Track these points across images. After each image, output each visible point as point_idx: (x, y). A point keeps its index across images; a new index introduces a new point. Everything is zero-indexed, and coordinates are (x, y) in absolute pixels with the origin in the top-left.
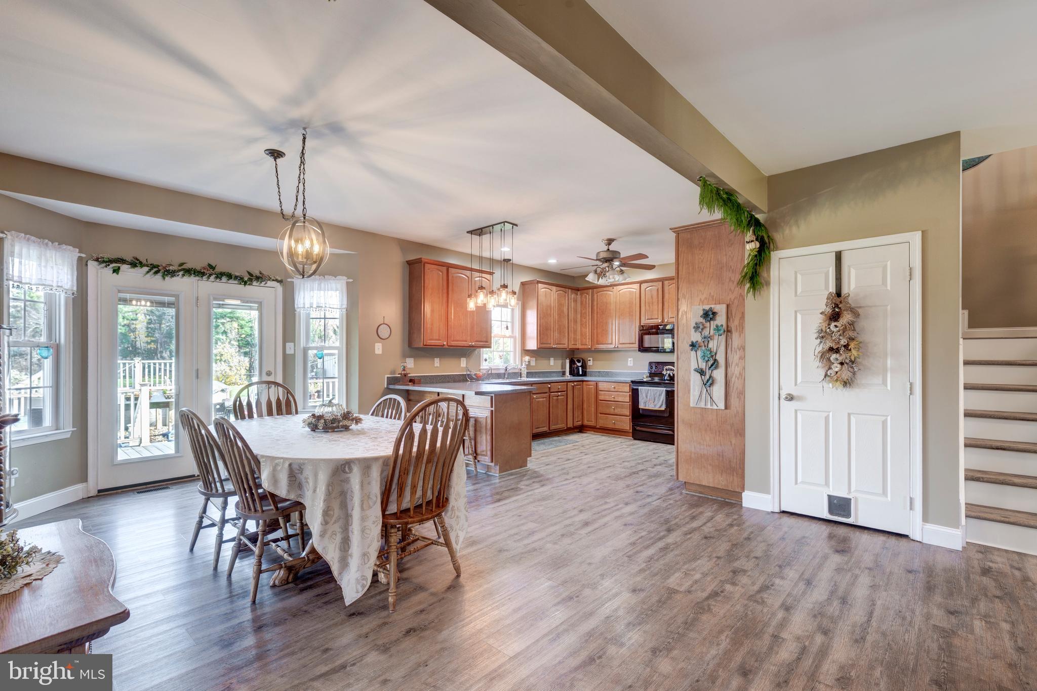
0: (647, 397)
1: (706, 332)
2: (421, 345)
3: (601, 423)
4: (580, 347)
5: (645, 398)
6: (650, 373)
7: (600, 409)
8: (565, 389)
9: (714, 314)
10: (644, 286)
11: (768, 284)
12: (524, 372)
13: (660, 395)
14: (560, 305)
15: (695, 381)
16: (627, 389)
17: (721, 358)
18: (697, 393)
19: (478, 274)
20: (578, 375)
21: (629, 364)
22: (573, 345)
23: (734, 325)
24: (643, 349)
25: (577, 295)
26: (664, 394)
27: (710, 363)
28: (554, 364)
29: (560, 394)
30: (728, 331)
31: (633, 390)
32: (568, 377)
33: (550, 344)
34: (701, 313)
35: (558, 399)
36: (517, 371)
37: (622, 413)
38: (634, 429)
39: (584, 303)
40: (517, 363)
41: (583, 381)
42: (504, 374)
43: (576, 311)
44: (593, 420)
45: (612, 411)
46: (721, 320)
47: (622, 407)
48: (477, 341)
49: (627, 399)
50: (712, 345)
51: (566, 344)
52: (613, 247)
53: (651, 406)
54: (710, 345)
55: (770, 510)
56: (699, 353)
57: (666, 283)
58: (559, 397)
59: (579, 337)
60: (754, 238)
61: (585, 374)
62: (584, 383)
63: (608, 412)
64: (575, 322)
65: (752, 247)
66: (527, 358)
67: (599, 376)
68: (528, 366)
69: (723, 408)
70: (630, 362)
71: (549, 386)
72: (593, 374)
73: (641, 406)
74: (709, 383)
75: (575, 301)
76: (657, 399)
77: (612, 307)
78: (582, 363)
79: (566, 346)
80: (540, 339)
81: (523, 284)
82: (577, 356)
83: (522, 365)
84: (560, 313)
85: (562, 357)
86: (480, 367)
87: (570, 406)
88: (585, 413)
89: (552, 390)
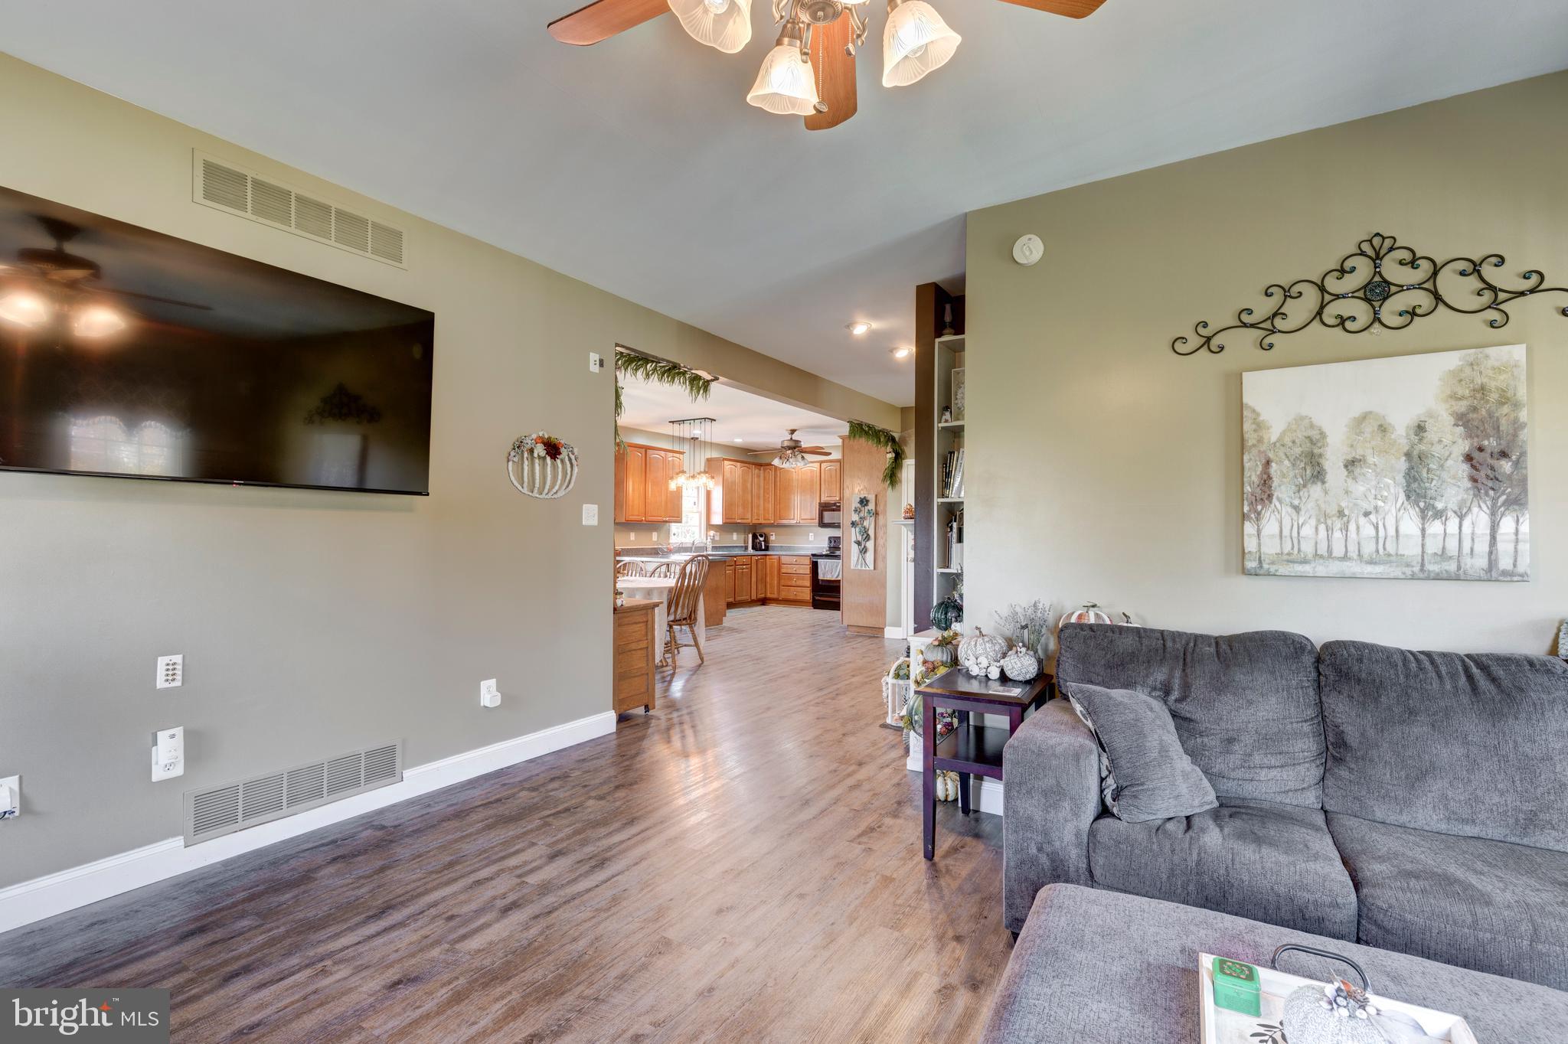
0: (825, 568)
1: (862, 515)
2: (624, 521)
3: (783, 595)
4: (763, 522)
5: (823, 570)
6: (830, 547)
7: (783, 582)
8: (750, 563)
9: (867, 501)
11: (901, 482)
12: (709, 545)
14: (744, 482)
15: (855, 548)
16: (807, 561)
17: (871, 532)
18: (856, 559)
19: (671, 454)
20: (761, 550)
21: (810, 539)
22: (756, 520)
23: (880, 509)
24: (823, 524)
27: (864, 537)
28: (736, 538)
29: (744, 567)
30: (877, 514)
31: (813, 562)
32: (750, 551)
33: (735, 519)
34: (858, 500)
35: (743, 573)
36: (702, 545)
37: (802, 584)
38: (813, 598)
39: (767, 478)
40: (703, 537)
41: (766, 555)
42: (692, 547)
43: (759, 487)
44: (775, 593)
45: (794, 583)
46: (871, 506)
47: (803, 579)
48: (669, 516)
49: (808, 571)
50: (866, 523)
51: (749, 519)
52: (795, 437)
53: (829, 577)
54: (865, 524)
55: (901, 638)
56: (857, 529)
58: (744, 571)
59: (762, 512)
60: (891, 450)
61: (767, 548)
62: (767, 557)
63: (789, 584)
64: (759, 497)
65: (891, 455)
66: (712, 533)
67: (781, 551)
68: (713, 540)
69: (873, 569)
70: (811, 536)
71: (735, 559)
72: (774, 549)
73: (821, 577)
74: (864, 551)
75: (759, 476)
76: (834, 570)
77: (794, 484)
78: (765, 538)
79: (749, 521)
80: (726, 515)
81: (709, 460)
82: (759, 531)
83: (707, 539)
84: (744, 489)
85: (745, 532)
86: (671, 541)
87: (754, 579)
88: (768, 586)
89: (737, 564)
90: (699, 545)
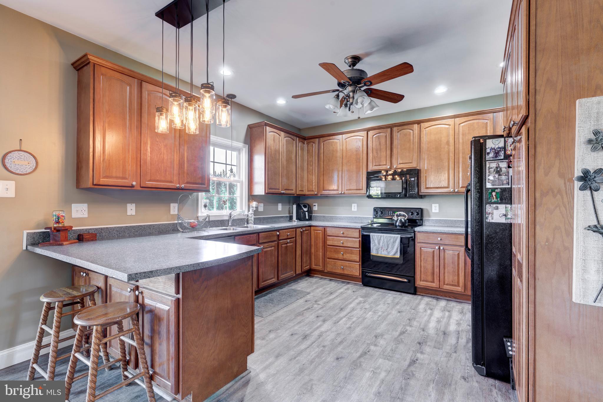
0: (379, 243)
2: (89, 184)
3: (330, 268)
4: (307, 193)
5: (377, 245)
7: (329, 254)
8: (294, 236)
10: (371, 133)
12: (252, 218)
13: (394, 242)
14: (289, 152)
16: (356, 234)
20: (305, 220)
21: (353, 210)
22: (300, 191)
24: (371, 195)
25: (304, 143)
26: (398, 241)
28: (281, 209)
29: (289, 241)
31: (364, 236)
32: (295, 222)
33: (279, 189)
35: (287, 247)
36: (243, 218)
37: (351, 258)
38: (363, 275)
39: (311, 151)
40: (244, 209)
41: (310, 226)
42: (228, 221)
43: (303, 160)
44: (321, 265)
45: (340, 256)
47: (352, 253)
48: (187, 183)
49: (357, 245)
51: (294, 190)
53: (383, 253)
57: (395, 129)
58: (288, 245)
59: (305, 183)
61: (311, 219)
62: (312, 228)
63: (336, 256)
64: (302, 169)
66: (254, 204)
67: (326, 222)
68: (256, 212)
70: (354, 207)
71: (278, 233)
72: (318, 219)
73: (373, 252)
75: (302, 149)
76: (390, 246)
77: (339, 154)
78: (308, 209)
79: (293, 192)
80: (269, 184)
81: (249, 127)
82: (303, 202)
83: (249, 211)
84: (289, 160)
85: (289, 203)
86: (200, 214)
87: (299, 252)
88: (313, 257)
89: (281, 238)
90: (235, 218)
